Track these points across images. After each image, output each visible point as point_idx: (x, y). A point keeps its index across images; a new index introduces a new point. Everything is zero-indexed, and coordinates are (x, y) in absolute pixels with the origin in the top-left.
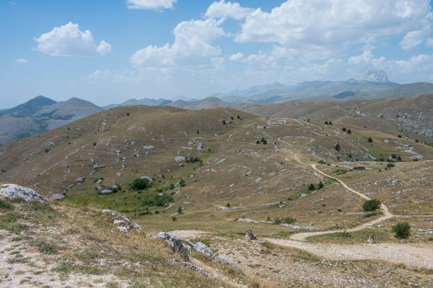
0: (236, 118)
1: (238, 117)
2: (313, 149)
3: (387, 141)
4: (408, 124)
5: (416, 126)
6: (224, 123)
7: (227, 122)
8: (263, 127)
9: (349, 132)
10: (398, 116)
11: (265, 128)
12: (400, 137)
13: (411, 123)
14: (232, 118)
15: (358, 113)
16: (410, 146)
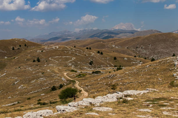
0: (23, 46)
1: (25, 45)
2: (73, 64)
3: (126, 59)
4: (143, 52)
5: (148, 53)
6: (13, 49)
7: (15, 48)
8: (41, 51)
9: (102, 54)
10: (137, 48)
11: (42, 51)
12: (135, 56)
13: (145, 52)
14: (20, 46)
15: (114, 46)
16: (140, 61)
